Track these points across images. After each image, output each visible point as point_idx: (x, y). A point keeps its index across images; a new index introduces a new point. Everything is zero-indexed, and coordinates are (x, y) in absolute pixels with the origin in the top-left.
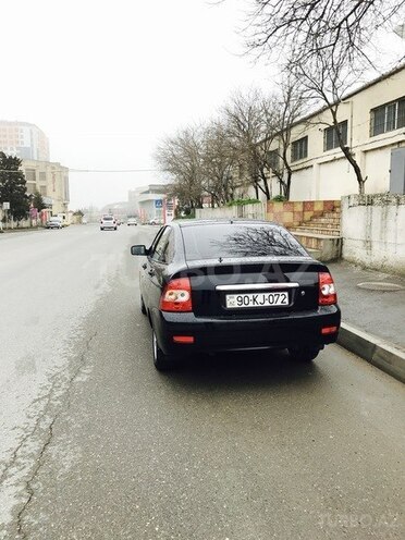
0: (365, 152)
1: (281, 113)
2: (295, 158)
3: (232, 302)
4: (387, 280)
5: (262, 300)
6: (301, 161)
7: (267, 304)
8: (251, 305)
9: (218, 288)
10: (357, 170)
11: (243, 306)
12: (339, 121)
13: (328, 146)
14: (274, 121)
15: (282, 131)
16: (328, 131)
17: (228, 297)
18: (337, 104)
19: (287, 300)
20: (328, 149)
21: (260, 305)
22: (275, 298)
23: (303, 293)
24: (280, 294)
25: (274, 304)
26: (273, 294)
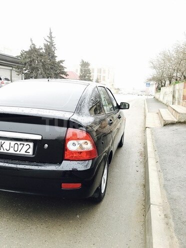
5: (8, 147)
7: (12, 151)
19: (31, 152)
21: (5, 151)
22: (20, 147)
23: (46, 145)
24: (26, 143)
25: (18, 152)
26: (19, 143)
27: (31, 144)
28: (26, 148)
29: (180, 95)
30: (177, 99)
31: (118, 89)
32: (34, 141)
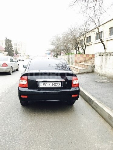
0: (107, 41)
1: (84, 29)
2: (87, 42)
3: (41, 85)
4: (105, 79)
5: (52, 85)
6: (89, 43)
7: (53, 86)
8: (48, 86)
9: (37, 80)
10: (104, 46)
11: (45, 86)
12: (100, 32)
13: (97, 39)
14: (81, 31)
15: (84, 34)
16: (97, 34)
17: (40, 83)
18: (99, 26)
19: (60, 85)
20: (97, 40)
21: (51, 86)
22: (57, 84)
23: (66, 83)
24: (58, 83)
25: (56, 86)
26: (56, 83)
27: (60, 83)
28: (59, 84)
29: (73, 60)
30: (71, 62)
31: (29, 56)
32: (61, 82)
